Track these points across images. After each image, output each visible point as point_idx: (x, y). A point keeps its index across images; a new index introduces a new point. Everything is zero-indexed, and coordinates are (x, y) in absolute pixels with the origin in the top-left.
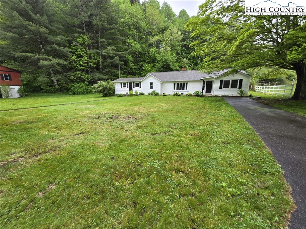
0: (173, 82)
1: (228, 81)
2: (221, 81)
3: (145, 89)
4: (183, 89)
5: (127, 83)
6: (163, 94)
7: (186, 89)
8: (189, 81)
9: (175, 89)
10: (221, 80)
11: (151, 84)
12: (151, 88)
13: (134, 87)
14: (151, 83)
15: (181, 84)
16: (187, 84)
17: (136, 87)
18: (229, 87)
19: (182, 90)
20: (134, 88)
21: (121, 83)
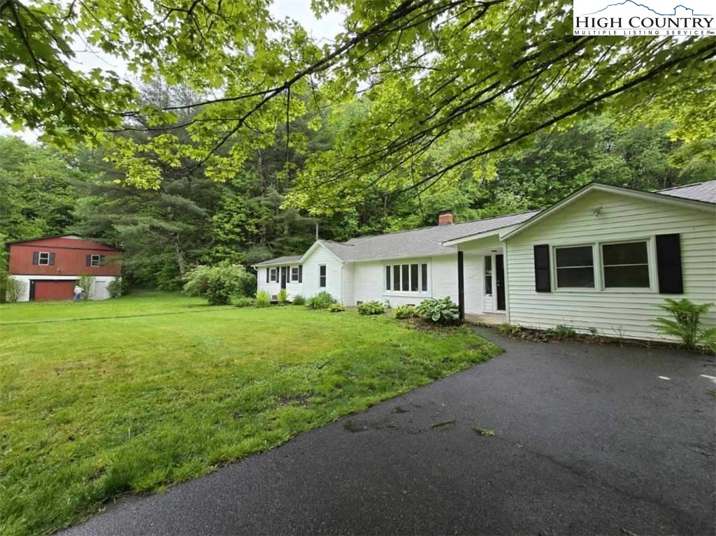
1: (583, 253)
2: (541, 253)
3: (307, 288)
4: (415, 288)
5: (278, 268)
6: (356, 305)
7: (425, 289)
9: (389, 288)
10: (537, 248)
11: (323, 270)
13: (288, 282)
14: (321, 268)
16: (424, 267)
17: (292, 279)
18: (593, 286)
19: (410, 293)
21: (268, 269)
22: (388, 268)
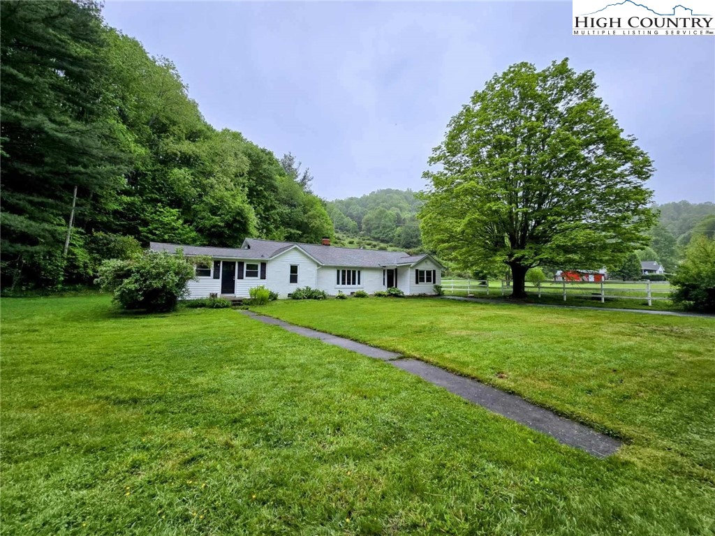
0: (335, 267)
2: (417, 271)
3: (276, 281)
4: (354, 283)
5: (216, 262)
7: (359, 283)
8: (363, 268)
9: (338, 283)
11: (294, 269)
12: (294, 279)
13: (241, 277)
14: (292, 267)
15: (349, 272)
16: (359, 272)
17: (247, 276)
18: (424, 282)
19: (351, 286)
20: (240, 280)
22: (338, 271)
